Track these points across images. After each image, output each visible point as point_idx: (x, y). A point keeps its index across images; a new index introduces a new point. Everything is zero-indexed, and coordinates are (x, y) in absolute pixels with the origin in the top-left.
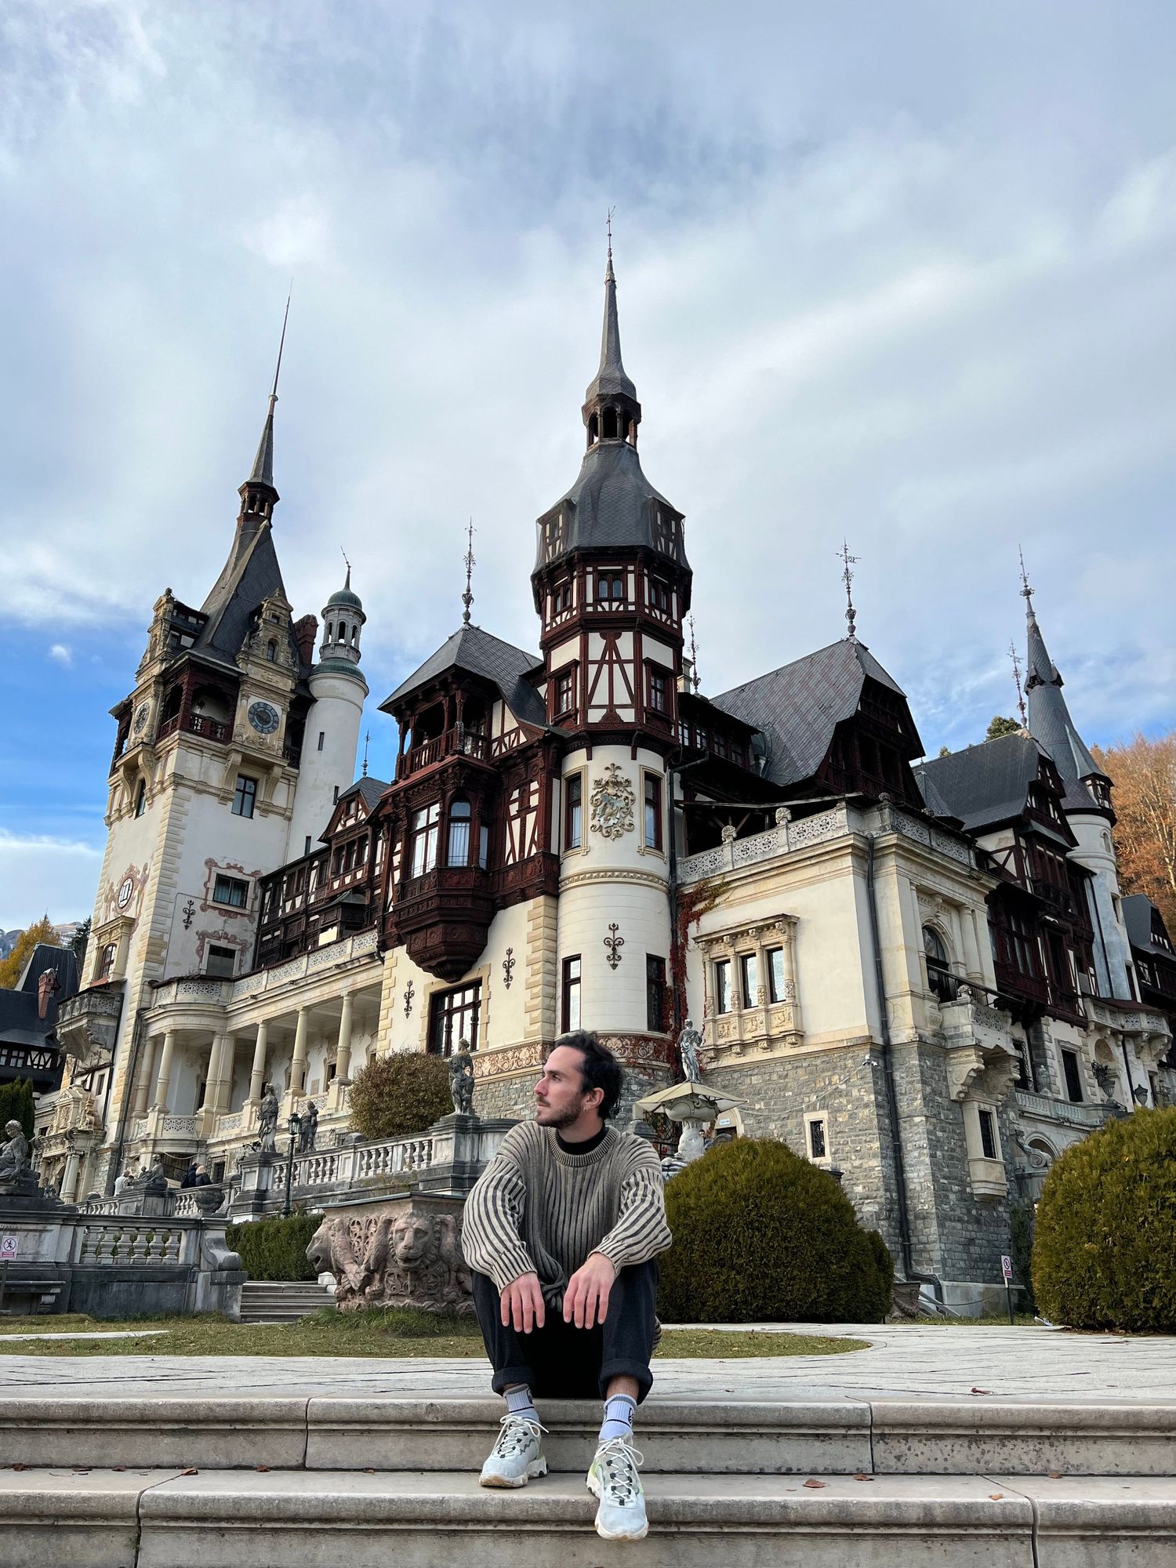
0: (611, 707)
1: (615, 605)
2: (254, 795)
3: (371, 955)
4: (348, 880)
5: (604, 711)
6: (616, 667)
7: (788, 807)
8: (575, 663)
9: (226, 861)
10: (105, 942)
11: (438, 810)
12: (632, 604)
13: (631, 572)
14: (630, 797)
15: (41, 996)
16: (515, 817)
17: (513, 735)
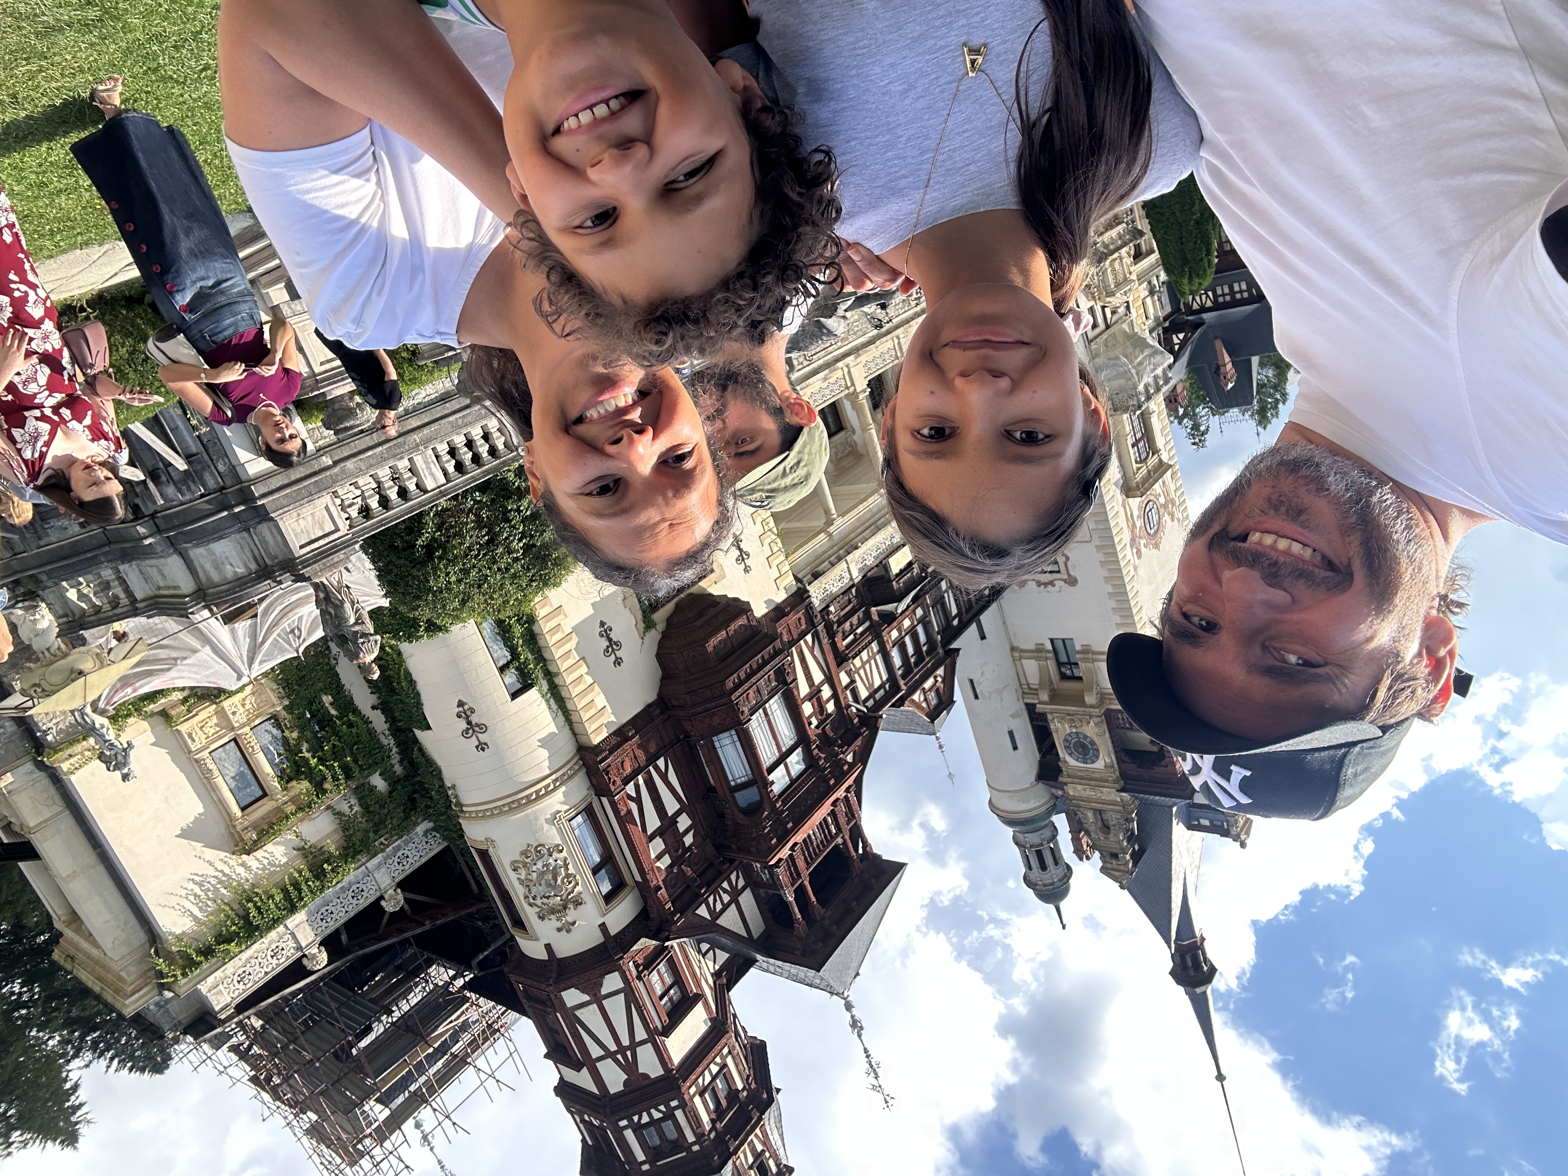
0: (598, 999)
1: (645, 1119)
2: (1059, 664)
3: (816, 576)
4: (907, 623)
5: (604, 991)
6: (613, 1047)
7: (313, 973)
8: (667, 1031)
9: (1057, 588)
10: (1152, 461)
11: (773, 787)
12: (625, 1127)
13: (643, 1163)
14: (532, 901)
15: (1227, 358)
16: (678, 813)
17: (719, 907)
